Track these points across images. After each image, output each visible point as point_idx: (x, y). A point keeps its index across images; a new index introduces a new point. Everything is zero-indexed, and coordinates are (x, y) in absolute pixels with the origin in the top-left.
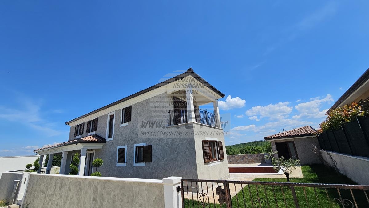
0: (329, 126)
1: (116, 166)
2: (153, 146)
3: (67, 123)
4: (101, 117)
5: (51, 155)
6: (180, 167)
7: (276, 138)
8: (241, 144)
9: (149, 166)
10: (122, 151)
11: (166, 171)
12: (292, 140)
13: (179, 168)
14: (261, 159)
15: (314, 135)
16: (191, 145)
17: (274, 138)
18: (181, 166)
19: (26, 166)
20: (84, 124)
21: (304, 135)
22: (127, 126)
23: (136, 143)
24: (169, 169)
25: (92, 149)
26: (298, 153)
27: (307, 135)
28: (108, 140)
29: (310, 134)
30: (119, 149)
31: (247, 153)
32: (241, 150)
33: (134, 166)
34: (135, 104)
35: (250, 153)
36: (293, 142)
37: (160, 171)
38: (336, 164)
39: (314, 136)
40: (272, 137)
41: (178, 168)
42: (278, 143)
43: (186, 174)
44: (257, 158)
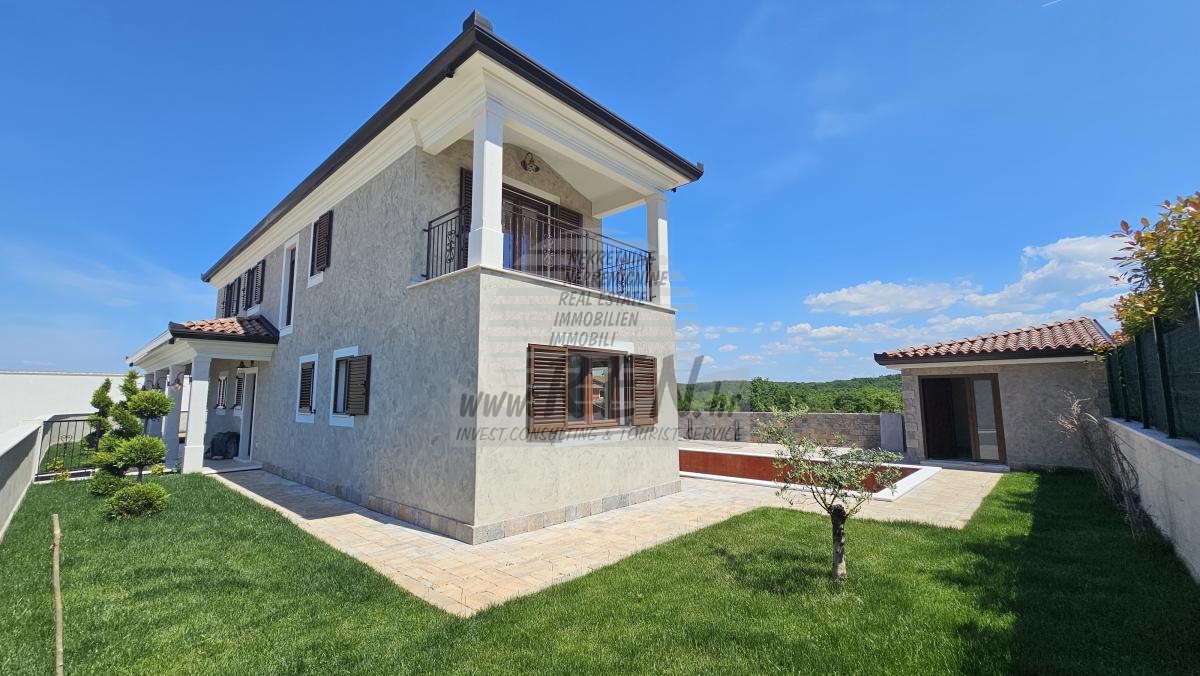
0: (1155, 309)
1: (294, 421)
2: (373, 358)
3: (207, 278)
4: (271, 255)
5: (158, 372)
6: (433, 443)
7: (927, 358)
8: (855, 379)
9: (361, 428)
10: (308, 372)
11: (398, 451)
12: (992, 371)
13: (430, 445)
14: (866, 432)
15: (1092, 353)
16: (467, 360)
17: (916, 358)
18: (436, 438)
19: (91, 399)
20: (240, 279)
21: (1048, 352)
22: (321, 284)
23: (337, 345)
24: (406, 446)
25: (252, 362)
26: (1005, 423)
27: (1061, 351)
28: (285, 331)
29: (1077, 350)
30: (303, 364)
31: (858, 409)
32: (838, 400)
33: (331, 424)
34: (341, 204)
35: (869, 410)
36: (993, 378)
37: (385, 451)
38: (1133, 482)
39: (1090, 359)
40: (911, 354)
41: (427, 446)
42: (929, 380)
43: (447, 470)
44: (852, 427)
